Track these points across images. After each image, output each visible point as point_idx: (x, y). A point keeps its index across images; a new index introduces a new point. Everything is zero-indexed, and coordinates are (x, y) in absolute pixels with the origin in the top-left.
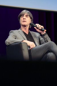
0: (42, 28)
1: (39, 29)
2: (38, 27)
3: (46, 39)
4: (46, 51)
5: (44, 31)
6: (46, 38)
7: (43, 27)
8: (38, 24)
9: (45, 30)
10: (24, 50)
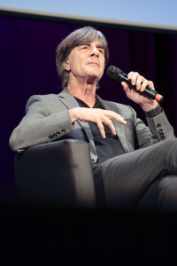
0: (147, 87)
1: (139, 92)
2: (133, 84)
3: (158, 129)
4: (157, 172)
5: (154, 98)
6: (159, 125)
7: (151, 84)
8: (137, 74)
9: (159, 97)
10: (76, 167)
